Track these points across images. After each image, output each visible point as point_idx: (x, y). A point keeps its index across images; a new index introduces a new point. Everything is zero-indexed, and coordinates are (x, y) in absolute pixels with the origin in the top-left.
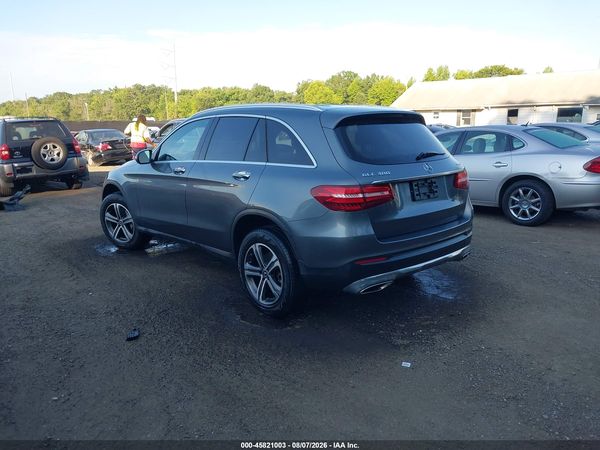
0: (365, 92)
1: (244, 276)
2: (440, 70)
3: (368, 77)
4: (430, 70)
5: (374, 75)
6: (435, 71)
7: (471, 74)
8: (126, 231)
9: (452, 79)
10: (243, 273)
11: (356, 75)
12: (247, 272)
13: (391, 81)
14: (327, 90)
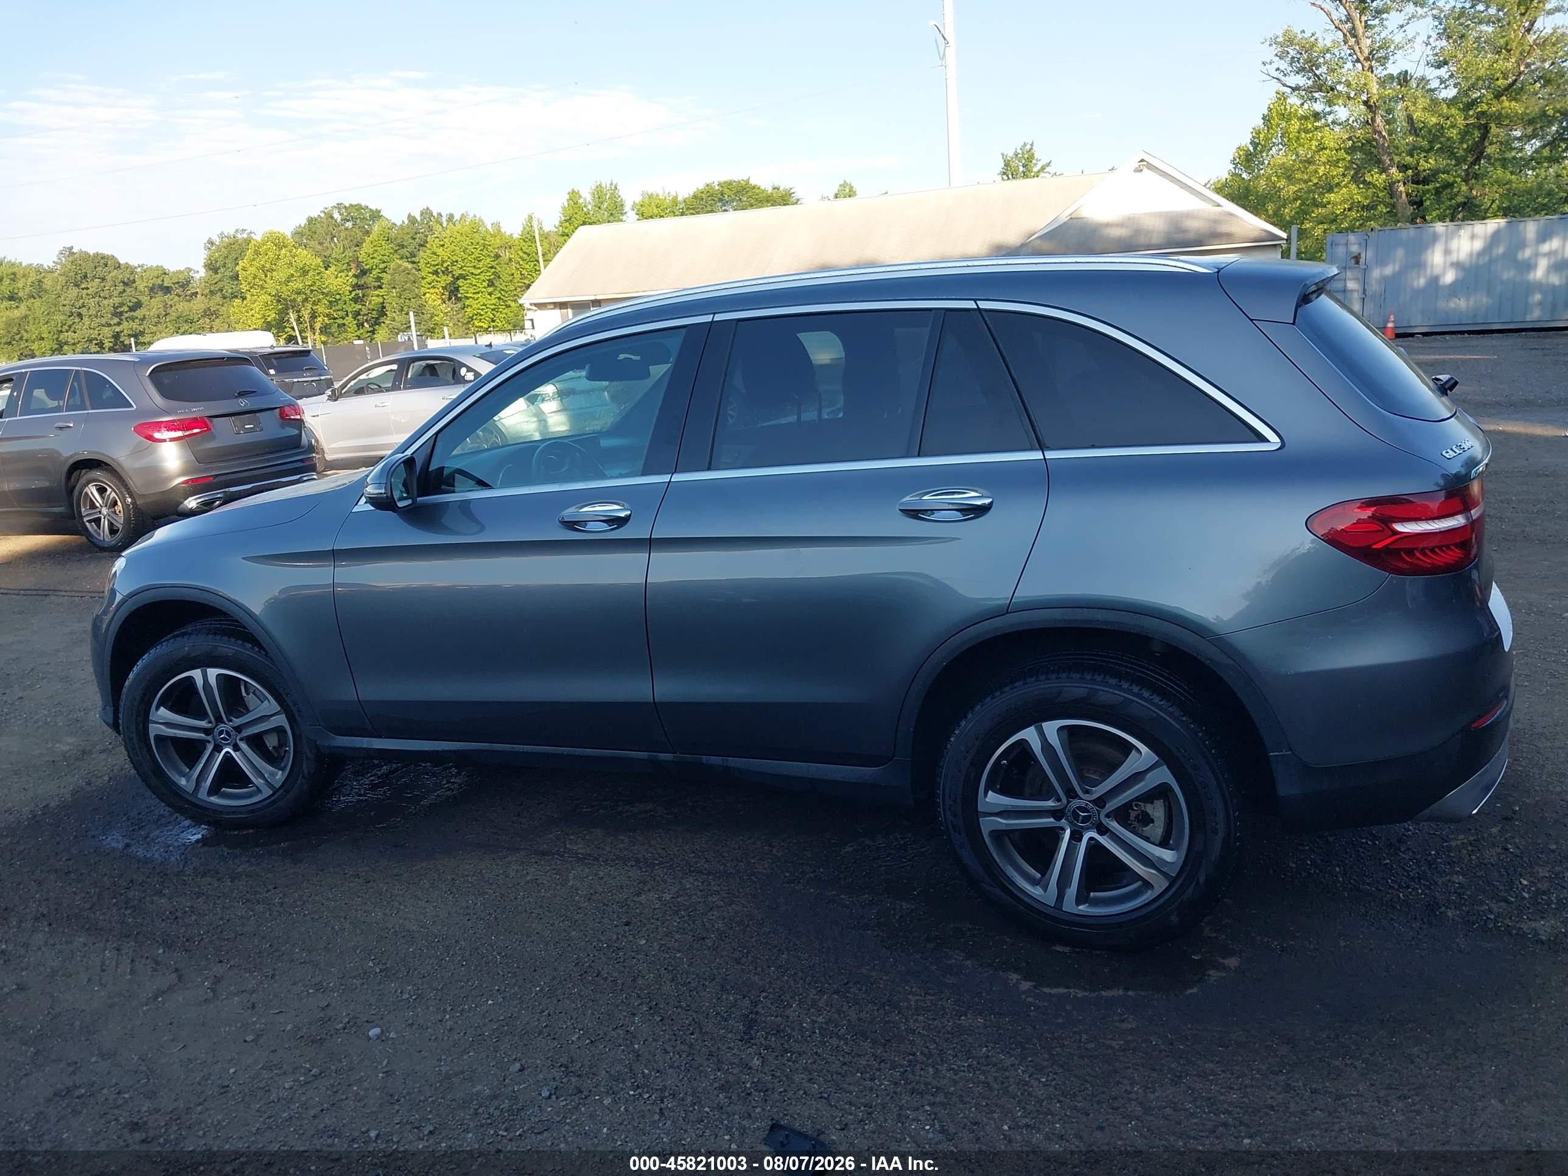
0: (411, 257)
1: (980, 849)
2: (599, 194)
3: (412, 220)
4: (574, 196)
5: (427, 213)
6: (586, 196)
7: (675, 202)
8: (245, 759)
9: (631, 216)
10: (974, 830)
11: (376, 215)
12: (987, 825)
13: (476, 226)
14: (305, 257)
